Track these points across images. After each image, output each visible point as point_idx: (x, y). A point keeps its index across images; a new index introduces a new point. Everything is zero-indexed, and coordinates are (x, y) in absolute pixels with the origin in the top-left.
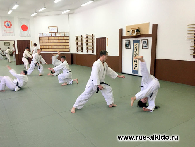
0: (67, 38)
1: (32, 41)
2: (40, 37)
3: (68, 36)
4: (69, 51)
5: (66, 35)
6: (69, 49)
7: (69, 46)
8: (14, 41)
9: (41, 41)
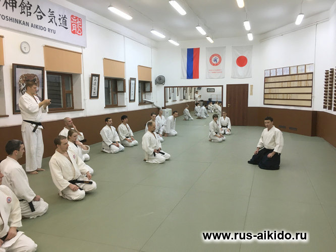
0: (310, 77)
1: (252, 86)
2: (265, 78)
3: (312, 73)
4: (311, 107)
5: (308, 71)
6: (311, 100)
7: (311, 93)
8: (222, 86)
9: (267, 85)
